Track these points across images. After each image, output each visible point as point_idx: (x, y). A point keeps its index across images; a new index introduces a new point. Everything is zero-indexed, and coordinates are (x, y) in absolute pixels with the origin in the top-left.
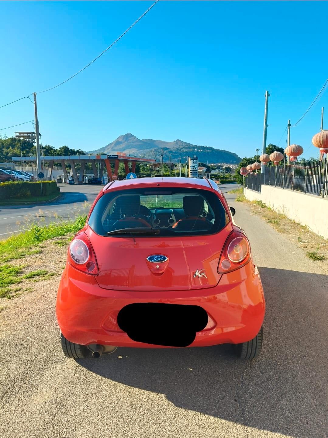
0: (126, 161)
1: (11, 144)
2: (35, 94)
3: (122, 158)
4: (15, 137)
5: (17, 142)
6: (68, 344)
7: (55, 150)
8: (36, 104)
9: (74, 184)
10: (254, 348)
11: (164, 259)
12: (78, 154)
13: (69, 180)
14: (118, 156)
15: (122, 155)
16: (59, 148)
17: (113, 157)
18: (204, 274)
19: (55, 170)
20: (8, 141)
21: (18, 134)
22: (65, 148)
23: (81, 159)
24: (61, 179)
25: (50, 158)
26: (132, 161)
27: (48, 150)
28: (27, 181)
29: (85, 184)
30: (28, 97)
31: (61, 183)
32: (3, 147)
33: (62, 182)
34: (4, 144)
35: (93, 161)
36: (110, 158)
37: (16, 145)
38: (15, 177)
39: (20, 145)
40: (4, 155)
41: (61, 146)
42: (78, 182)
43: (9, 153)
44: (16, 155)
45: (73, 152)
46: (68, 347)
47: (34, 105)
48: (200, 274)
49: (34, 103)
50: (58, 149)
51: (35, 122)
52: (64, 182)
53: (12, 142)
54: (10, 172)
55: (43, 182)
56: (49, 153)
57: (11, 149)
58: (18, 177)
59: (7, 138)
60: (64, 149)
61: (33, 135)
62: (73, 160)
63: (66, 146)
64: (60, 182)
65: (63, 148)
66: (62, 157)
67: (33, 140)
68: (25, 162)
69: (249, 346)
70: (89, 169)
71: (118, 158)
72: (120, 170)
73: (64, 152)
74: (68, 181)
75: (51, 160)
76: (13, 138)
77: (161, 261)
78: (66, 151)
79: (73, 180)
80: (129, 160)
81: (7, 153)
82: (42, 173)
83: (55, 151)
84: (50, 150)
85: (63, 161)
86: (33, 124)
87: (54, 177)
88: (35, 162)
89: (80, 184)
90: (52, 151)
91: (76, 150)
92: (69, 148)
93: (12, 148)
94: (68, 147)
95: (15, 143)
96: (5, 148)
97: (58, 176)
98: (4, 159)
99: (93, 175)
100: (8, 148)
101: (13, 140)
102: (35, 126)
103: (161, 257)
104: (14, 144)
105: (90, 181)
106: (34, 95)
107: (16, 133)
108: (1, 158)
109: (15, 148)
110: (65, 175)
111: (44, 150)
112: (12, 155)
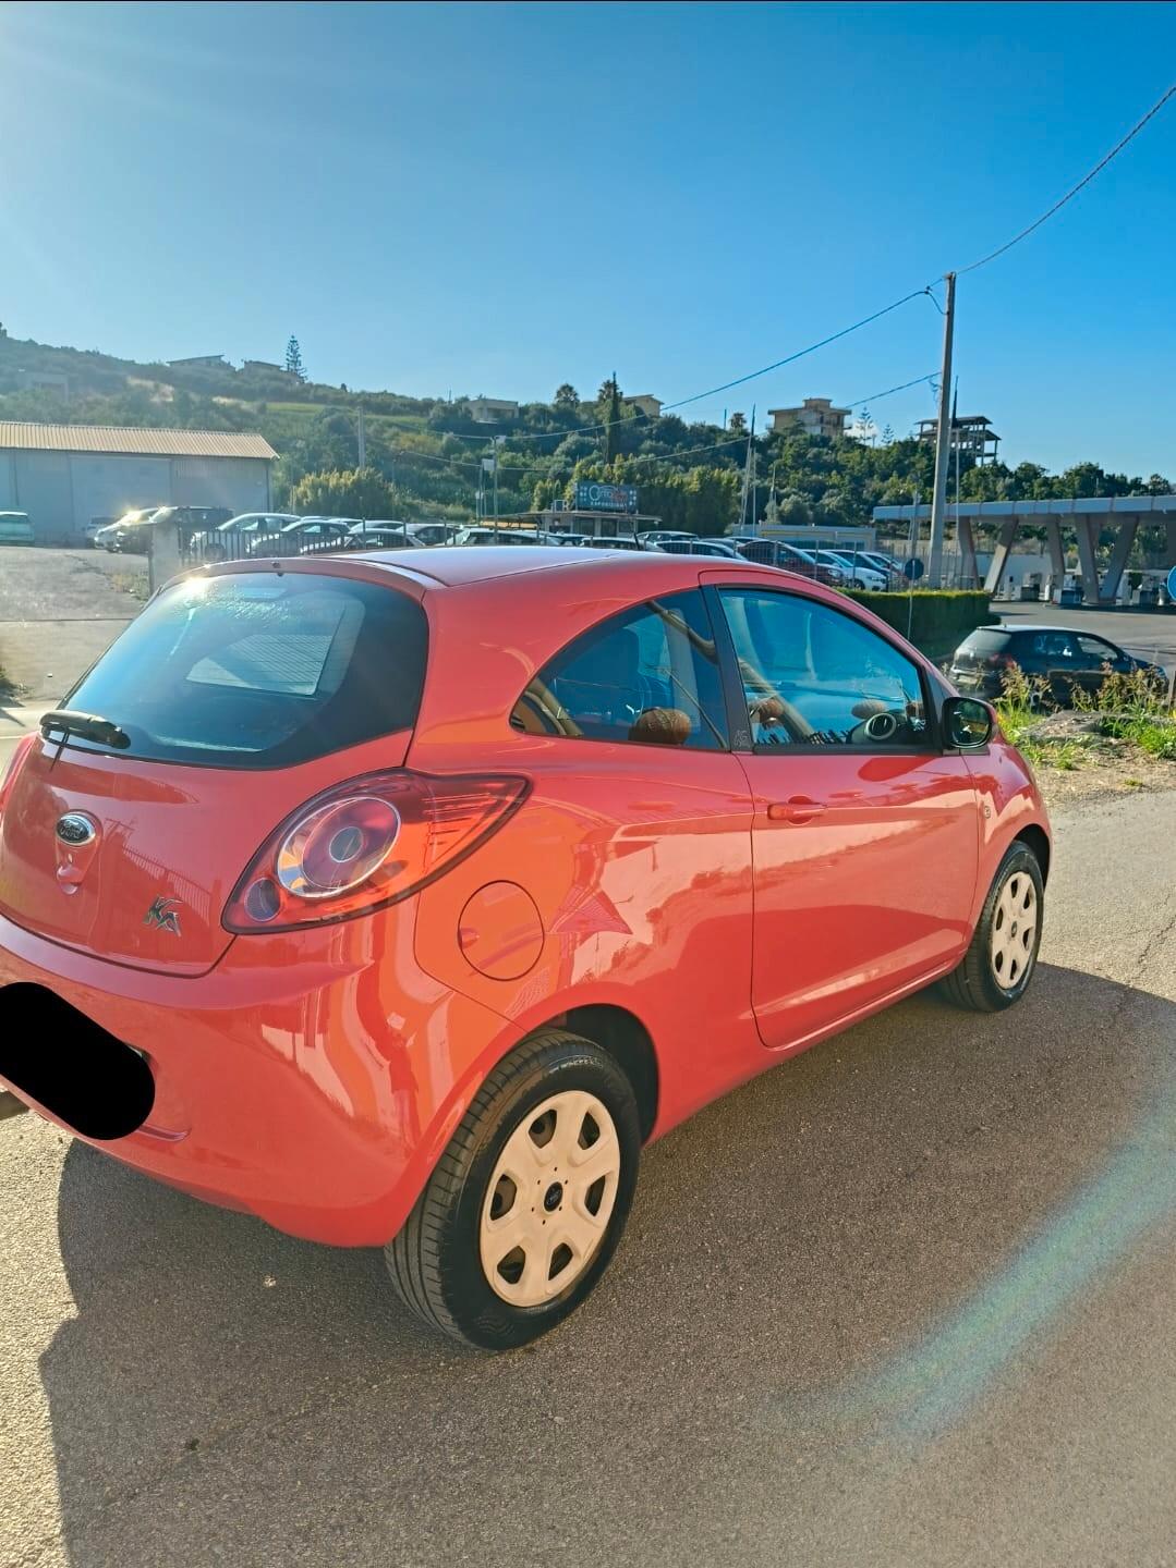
1: (900, 461)
2: (952, 280)
4: (917, 439)
5: (917, 457)
7: (1047, 478)
8: (950, 314)
9: (1079, 607)
12: (1133, 492)
13: (1064, 593)
16: (1066, 473)
20: (889, 453)
21: (927, 428)
22: (1087, 470)
24: (1037, 588)
25: (1024, 507)
27: (1027, 480)
28: (876, 588)
29: (1125, 609)
30: (927, 293)
31: (1036, 600)
32: (871, 474)
33: (1040, 598)
34: (873, 464)
35: (1168, 518)
37: (914, 464)
38: (834, 574)
39: (927, 466)
40: (865, 502)
41: (1074, 465)
42: (1099, 599)
43: (885, 492)
44: (906, 500)
45: (1117, 486)
47: (946, 317)
49: (946, 310)
50: (1061, 477)
51: (939, 381)
52: (1046, 597)
53: (902, 457)
54: (823, 558)
55: (916, 593)
56: (1023, 491)
57: (894, 478)
58: (842, 575)
59: (891, 444)
60: (1082, 475)
62: (1088, 516)
63: (1091, 465)
64: (1033, 597)
65: (1078, 472)
66: (1062, 506)
67: (979, 447)
73: (1079, 487)
74: (1058, 594)
75: (1007, 517)
76: (906, 442)
78: (1090, 480)
79: (1079, 591)
81: (879, 495)
82: (918, 562)
83: (1047, 482)
86: (936, 386)
87: (1011, 580)
89: (1103, 606)
90: (1036, 483)
91: (1129, 481)
92: (1101, 472)
93: (899, 477)
94: (1100, 468)
95: (912, 459)
96: (875, 477)
97: (1027, 575)
98: (862, 513)
100: (885, 478)
101: (909, 447)
102: (940, 391)
104: (906, 462)
106: (948, 281)
107: (923, 423)
108: (852, 513)
109: (908, 477)
110: (1057, 570)
111: (1008, 481)
112: (893, 499)
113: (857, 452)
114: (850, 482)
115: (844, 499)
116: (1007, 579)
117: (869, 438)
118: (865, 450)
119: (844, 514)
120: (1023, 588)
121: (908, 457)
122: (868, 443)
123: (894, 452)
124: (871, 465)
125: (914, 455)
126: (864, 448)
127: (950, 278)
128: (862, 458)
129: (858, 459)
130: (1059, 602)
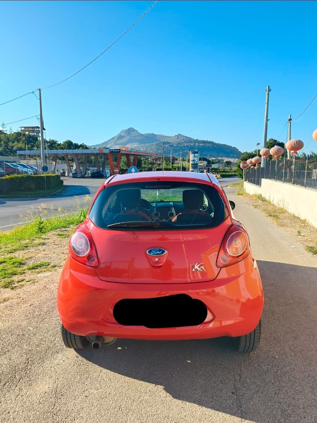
0: (128, 155)
1: (16, 138)
2: (40, 90)
3: (124, 152)
4: (20, 131)
5: (22, 136)
6: (68, 335)
8: (40, 99)
9: (76, 177)
10: (252, 341)
11: (163, 252)
12: (81, 148)
13: (73, 174)
14: (120, 150)
15: (124, 149)
16: (63, 143)
17: (115, 151)
18: (203, 267)
19: (59, 164)
20: (13, 135)
21: (23, 129)
22: (69, 142)
23: (83, 152)
24: (64, 173)
25: (54, 151)
26: (134, 155)
27: (52, 145)
28: (31, 174)
29: (88, 177)
30: (33, 93)
31: (64, 176)
32: (9, 141)
35: (96, 155)
36: (113, 152)
37: (21, 139)
38: (20, 170)
39: (25, 139)
40: (9, 149)
41: (65, 140)
42: (81, 175)
43: (14, 146)
44: (21, 149)
45: (77, 146)
46: (69, 338)
47: (39, 100)
48: (199, 267)
49: (39, 98)
50: (62, 143)
52: (67, 175)
54: (15, 166)
56: (53, 147)
57: (16, 143)
58: (22, 171)
59: (12, 133)
60: (68, 143)
61: (38, 129)
62: (76, 154)
63: (69, 140)
65: (66, 142)
66: (66, 151)
67: (38, 135)
68: (29, 155)
69: (247, 339)
70: (92, 163)
71: (120, 152)
72: (122, 164)
73: (68, 146)
74: (71, 175)
75: (55, 154)
76: (18, 132)
77: (160, 254)
78: (70, 145)
79: (76, 173)
80: (131, 154)
81: (13, 147)
82: (46, 167)
83: (59, 145)
84: (54, 144)
85: (67, 155)
87: (57, 171)
88: (39, 156)
89: (83, 177)
90: (56, 145)
91: (79, 145)
92: (72, 142)
93: (17, 142)
96: (10, 142)
97: (62, 169)
98: (9, 152)
99: (96, 168)
100: (13, 142)
101: (18, 134)
102: (39, 120)
103: (160, 250)
104: (19, 138)
105: (92, 175)
106: (38, 91)
107: (21, 127)
108: (6, 152)
109: (20, 142)
110: (69, 168)
111: (48, 144)
112: (17, 148)
113: (3, 135)
114: (4, 143)
115: (3, 148)
116: (56, 170)
117: (5, 131)
118: (6, 134)
119: (4, 153)
120: (61, 173)
121: (18, 136)
122: (5, 132)
123: (15, 135)
124: (8, 139)
125: (21, 136)
126: (5, 134)
127: (39, 90)
128: (5, 136)
129: (4, 137)
130: (72, 176)
